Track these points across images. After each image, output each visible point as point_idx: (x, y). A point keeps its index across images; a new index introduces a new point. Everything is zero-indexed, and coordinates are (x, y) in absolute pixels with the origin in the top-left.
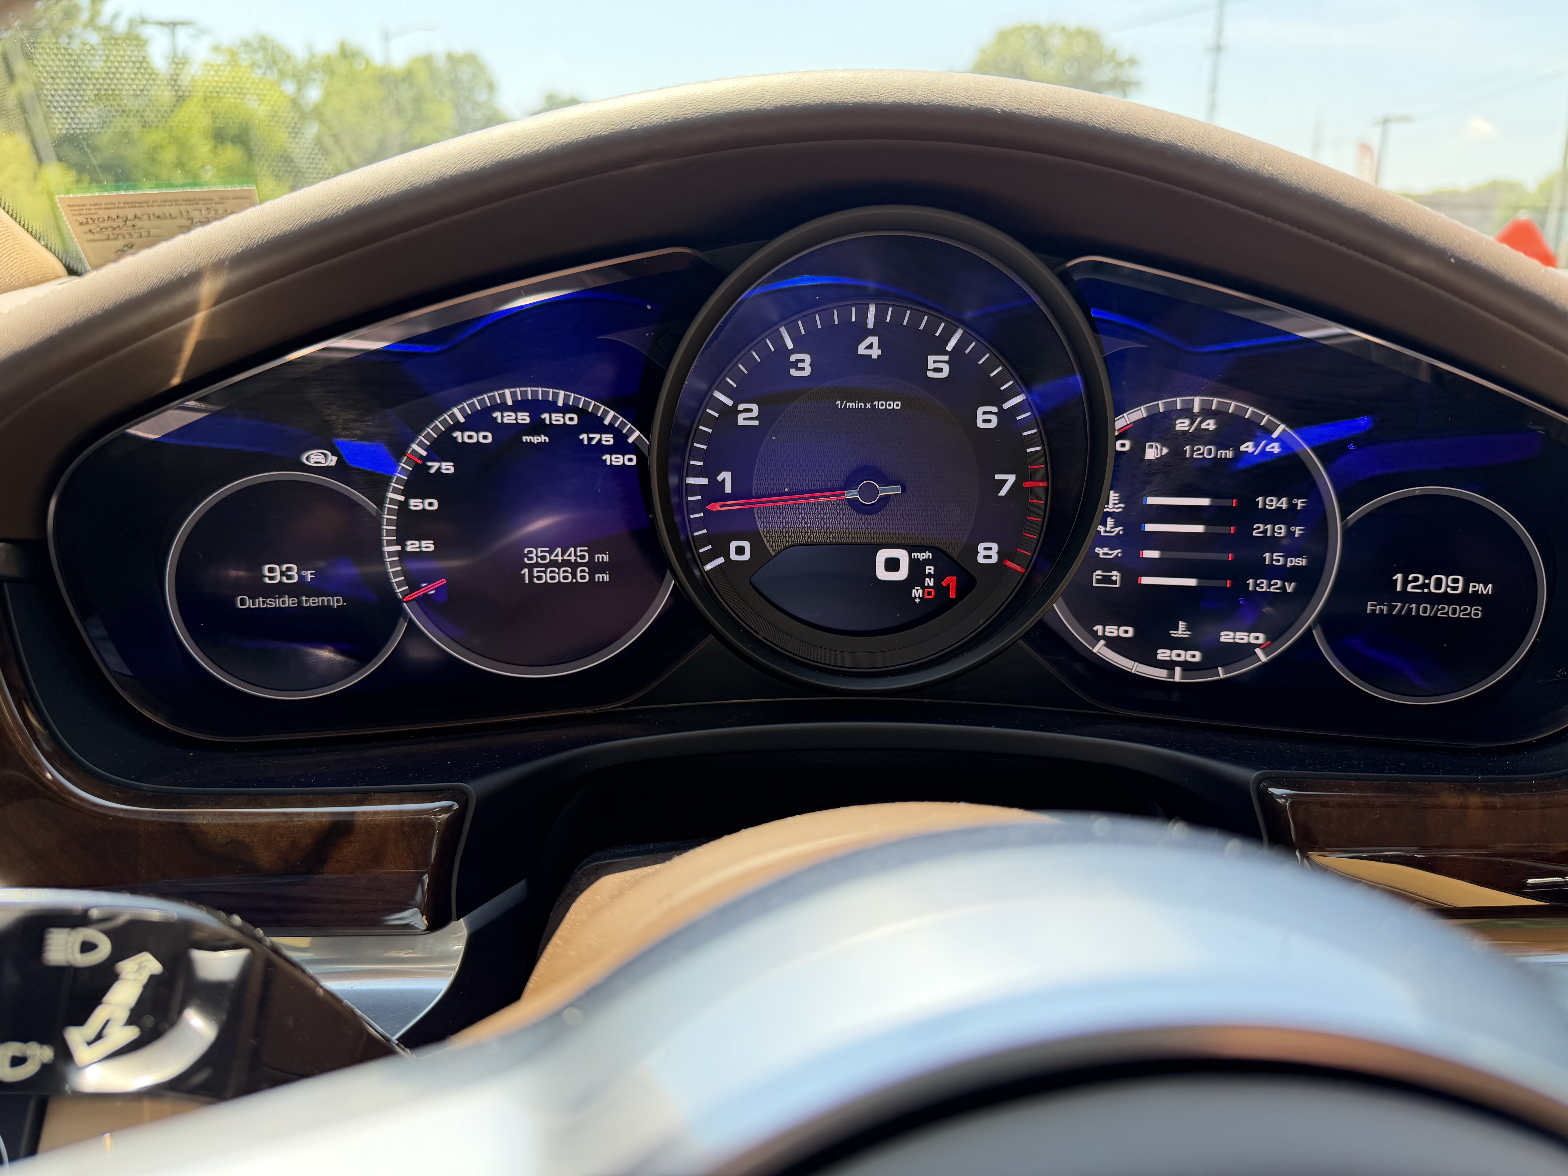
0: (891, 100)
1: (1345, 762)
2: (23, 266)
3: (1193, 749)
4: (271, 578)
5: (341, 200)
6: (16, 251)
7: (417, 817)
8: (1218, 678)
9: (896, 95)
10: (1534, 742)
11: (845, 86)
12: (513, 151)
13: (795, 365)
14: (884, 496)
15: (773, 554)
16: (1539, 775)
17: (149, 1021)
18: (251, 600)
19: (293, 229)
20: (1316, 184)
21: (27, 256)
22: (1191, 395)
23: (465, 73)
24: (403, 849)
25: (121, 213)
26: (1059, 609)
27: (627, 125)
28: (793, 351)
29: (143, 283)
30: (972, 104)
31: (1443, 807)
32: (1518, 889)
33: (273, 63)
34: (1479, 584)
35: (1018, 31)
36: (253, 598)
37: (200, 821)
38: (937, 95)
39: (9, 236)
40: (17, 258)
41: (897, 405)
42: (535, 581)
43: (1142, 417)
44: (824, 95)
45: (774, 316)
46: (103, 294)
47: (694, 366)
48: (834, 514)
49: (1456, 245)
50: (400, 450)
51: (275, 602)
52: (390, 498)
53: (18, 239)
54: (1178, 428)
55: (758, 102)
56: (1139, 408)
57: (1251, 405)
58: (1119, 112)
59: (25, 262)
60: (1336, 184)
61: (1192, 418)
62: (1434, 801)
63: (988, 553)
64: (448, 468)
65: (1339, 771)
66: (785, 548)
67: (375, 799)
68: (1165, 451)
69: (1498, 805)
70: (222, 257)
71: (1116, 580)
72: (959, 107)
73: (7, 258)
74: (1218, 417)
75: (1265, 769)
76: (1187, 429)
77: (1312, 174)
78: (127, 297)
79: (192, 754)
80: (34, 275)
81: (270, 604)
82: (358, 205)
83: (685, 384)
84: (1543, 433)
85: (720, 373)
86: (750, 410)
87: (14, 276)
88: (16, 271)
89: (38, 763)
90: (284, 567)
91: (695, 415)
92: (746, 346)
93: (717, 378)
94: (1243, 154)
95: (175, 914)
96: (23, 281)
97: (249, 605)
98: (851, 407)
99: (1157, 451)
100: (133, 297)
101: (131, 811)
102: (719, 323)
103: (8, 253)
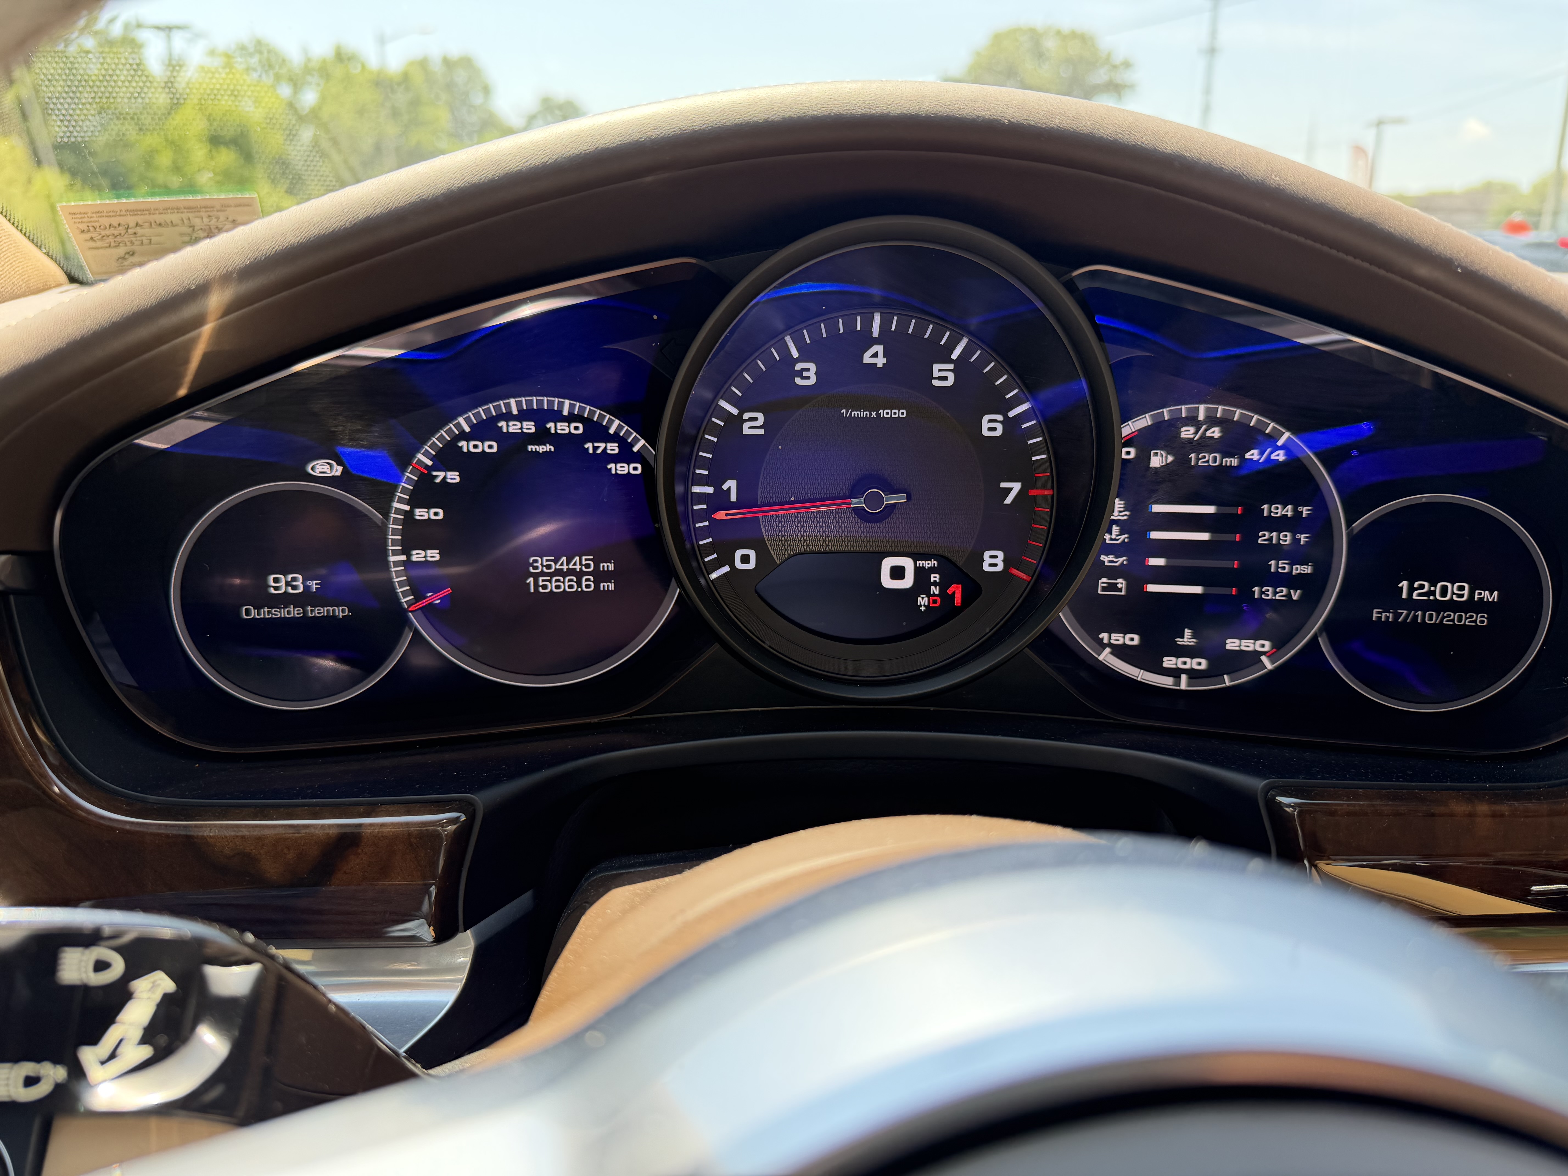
0: (898, 112)
1: (1353, 770)
2: (25, 275)
3: (1201, 758)
4: (276, 588)
5: (349, 213)
6: (17, 260)
7: (425, 828)
8: (1224, 685)
9: (903, 106)
10: (1541, 749)
11: (853, 97)
12: (521, 162)
13: (800, 373)
14: (889, 505)
15: (778, 563)
16: (1547, 783)
17: (162, 1040)
18: (256, 610)
19: (301, 241)
20: (1323, 194)
21: (29, 264)
22: (1197, 403)
23: (460, 76)
24: (411, 860)
25: (122, 220)
26: (1065, 618)
27: (635, 137)
28: (798, 360)
29: (150, 295)
30: (980, 115)
31: (1452, 815)
32: (1523, 897)
33: (268, 65)
34: (1485, 591)
35: (1013, 33)
36: (258, 608)
37: (206, 833)
38: (944, 106)
39: (11, 244)
40: (19, 267)
41: (903, 413)
42: (541, 590)
43: (1146, 425)
44: (832, 107)
45: (779, 325)
46: (110, 307)
47: (700, 376)
48: (839, 522)
49: (1463, 255)
50: (405, 459)
51: (280, 612)
52: (396, 508)
53: (19, 247)
54: (1183, 435)
55: (765, 114)
56: (1144, 416)
57: (1257, 413)
58: (1127, 122)
59: (27, 271)
60: (1343, 194)
61: (1197, 425)
62: (1442, 809)
63: (993, 561)
64: (453, 477)
65: (1346, 779)
66: (791, 556)
67: (383, 811)
68: (1170, 459)
69: (1507, 813)
70: (230, 269)
71: (1122, 588)
72: (967, 118)
73: (9, 267)
74: (1224, 425)
75: (1273, 778)
76: (1192, 436)
77: (1319, 185)
78: (135, 309)
79: (197, 765)
80: (35, 283)
81: (275, 615)
82: (366, 218)
83: (691, 394)
84: (1546, 439)
85: (725, 383)
86: (756, 419)
87: (16, 284)
88: (18, 279)
89: (44, 776)
90: (289, 577)
91: (701, 424)
92: (751, 355)
93: (722, 387)
94: (1250, 165)
95: (189, 932)
96: (25, 290)
97: (254, 615)
98: (856, 416)
99: (1162, 459)
100: (141, 310)
101: (138, 823)
102: (726, 333)
103: (10, 262)
